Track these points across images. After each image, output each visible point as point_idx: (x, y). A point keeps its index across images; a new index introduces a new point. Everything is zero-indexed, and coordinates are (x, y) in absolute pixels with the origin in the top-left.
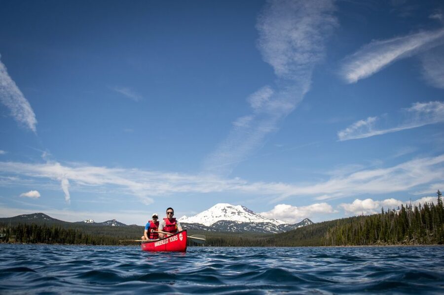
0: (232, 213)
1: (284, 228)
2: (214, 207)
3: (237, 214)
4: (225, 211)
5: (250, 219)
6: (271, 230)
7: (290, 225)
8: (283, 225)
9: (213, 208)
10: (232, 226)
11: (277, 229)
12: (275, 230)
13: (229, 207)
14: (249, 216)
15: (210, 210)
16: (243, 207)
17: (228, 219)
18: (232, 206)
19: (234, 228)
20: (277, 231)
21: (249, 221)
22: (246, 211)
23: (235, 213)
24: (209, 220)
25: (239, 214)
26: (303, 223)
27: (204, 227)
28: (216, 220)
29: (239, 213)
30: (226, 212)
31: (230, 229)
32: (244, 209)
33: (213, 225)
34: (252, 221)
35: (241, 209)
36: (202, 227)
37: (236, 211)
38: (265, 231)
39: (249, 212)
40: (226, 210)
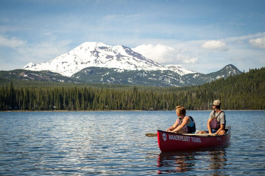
0: (108, 57)
1: (193, 80)
2: (78, 48)
3: (115, 58)
4: (95, 53)
5: (136, 67)
6: (173, 83)
7: (203, 75)
8: (191, 75)
9: (77, 50)
10: (108, 77)
11: (182, 82)
12: (178, 83)
13: (102, 48)
14: (134, 62)
15: (71, 52)
16: (124, 47)
17: (101, 66)
18: (108, 46)
19: (111, 80)
20: (181, 84)
21: (135, 69)
22: (130, 54)
23: (112, 57)
24: (69, 68)
25: (118, 59)
26: (224, 71)
27: (59, 76)
28: (81, 67)
29: (119, 57)
30: (97, 56)
31: (105, 80)
32: (127, 51)
33: (76, 75)
34: (139, 69)
35: (123, 52)
36: (55, 77)
37: (114, 55)
38: (162, 84)
39: (134, 56)
40: (98, 52)
